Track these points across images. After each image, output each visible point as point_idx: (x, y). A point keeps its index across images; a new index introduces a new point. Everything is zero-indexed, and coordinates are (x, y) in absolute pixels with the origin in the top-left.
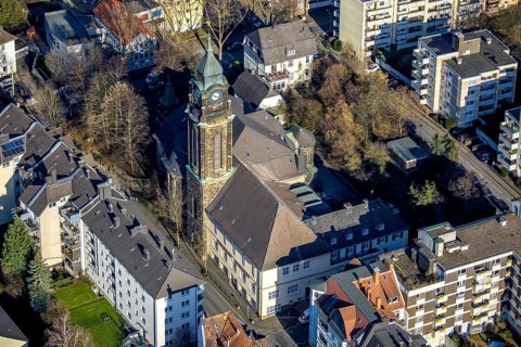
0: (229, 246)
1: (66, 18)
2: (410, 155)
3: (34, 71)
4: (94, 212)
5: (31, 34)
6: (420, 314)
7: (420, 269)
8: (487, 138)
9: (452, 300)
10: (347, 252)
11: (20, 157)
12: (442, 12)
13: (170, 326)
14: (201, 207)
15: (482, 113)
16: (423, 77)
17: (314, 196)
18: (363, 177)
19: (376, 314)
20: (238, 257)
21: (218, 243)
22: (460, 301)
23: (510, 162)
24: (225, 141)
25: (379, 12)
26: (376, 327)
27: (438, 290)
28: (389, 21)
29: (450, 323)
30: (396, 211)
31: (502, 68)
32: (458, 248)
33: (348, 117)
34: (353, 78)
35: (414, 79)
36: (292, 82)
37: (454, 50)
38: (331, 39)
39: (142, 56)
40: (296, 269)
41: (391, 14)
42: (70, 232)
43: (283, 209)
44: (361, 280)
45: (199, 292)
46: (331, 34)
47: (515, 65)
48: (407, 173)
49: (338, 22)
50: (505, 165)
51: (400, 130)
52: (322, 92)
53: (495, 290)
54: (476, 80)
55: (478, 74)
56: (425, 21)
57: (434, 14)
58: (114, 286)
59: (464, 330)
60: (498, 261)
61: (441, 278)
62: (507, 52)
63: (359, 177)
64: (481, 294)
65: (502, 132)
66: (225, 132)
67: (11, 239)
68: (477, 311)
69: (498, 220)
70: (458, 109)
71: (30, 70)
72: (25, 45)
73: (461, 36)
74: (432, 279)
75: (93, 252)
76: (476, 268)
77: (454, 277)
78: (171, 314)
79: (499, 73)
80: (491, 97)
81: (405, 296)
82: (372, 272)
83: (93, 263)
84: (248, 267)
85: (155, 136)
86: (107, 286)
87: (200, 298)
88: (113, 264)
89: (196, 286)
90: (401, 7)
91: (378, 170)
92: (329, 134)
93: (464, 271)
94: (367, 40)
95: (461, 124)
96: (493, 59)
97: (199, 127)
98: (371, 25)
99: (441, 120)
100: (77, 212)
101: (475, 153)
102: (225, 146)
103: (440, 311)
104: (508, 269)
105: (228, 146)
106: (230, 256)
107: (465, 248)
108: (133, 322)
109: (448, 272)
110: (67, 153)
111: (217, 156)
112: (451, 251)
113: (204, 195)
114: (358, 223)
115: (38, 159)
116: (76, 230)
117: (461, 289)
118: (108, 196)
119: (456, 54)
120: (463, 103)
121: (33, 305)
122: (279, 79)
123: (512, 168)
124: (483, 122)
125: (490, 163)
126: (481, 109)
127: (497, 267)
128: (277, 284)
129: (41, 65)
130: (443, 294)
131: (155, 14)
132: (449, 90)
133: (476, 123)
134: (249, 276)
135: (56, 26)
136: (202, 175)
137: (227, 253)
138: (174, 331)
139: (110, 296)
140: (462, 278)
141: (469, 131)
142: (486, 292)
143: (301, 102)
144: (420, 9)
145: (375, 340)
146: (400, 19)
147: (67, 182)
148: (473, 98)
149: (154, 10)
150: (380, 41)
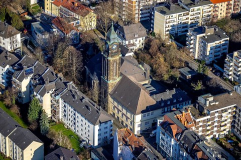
0: (120, 108)
1: (40, 25)
2: (188, 74)
3: (28, 46)
4: (66, 95)
5: (26, 32)
6: (201, 129)
7: (200, 112)
8: (218, 67)
9: (213, 123)
10: (168, 109)
11: (32, 75)
12: (196, 20)
13: (100, 137)
14: (108, 93)
15: (216, 58)
16: (191, 44)
17: (153, 88)
18: (170, 82)
19: (185, 127)
20: (124, 111)
21: (115, 107)
22: (216, 124)
23: (229, 75)
24: (118, 65)
25: (171, 20)
26: (186, 131)
27: (207, 119)
28: (175, 23)
29: (212, 133)
30: (186, 93)
31: (223, 39)
32: (214, 103)
33: (162, 60)
34: (163, 45)
35: (187, 45)
36: (137, 48)
37: (203, 33)
38: (150, 32)
39: (73, 39)
40: (148, 115)
41: (175, 21)
42: (56, 103)
43: (142, 91)
44: (178, 115)
45: (111, 124)
46: (150, 30)
47: (228, 39)
48: (187, 81)
49: (153, 25)
50: (227, 76)
51: (183, 64)
52: (150, 51)
53: (229, 120)
54: (213, 44)
55: (214, 42)
56: (189, 24)
57: (193, 21)
58: (75, 123)
59: (217, 136)
60: (230, 108)
61: (208, 114)
62: (225, 33)
63: (169, 82)
64: (223, 121)
65: (225, 63)
66: (118, 62)
67: (32, 106)
68: (222, 128)
69: (229, 93)
70: (206, 56)
71: (26, 46)
72: (23, 36)
73: (206, 27)
74: (205, 115)
75: (65, 111)
76: (222, 111)
77: (214, 114)
78: (100, 132)
79: (222, 41)
80: (219, 51)
81: (195, 122)
82: (182, 113)
83: (65, 116)
84: (129, 115)
85: (85, 67)
86: (71, 124)
87: (111, 126)
88: (75, 114)
89: (110, 120)
90: (180, 18)
91: (176, 79)
92: (155, 66)
93: (217, 112)
94: (166, 31)
95: (207, 62)
96: (219, 36)
97: (108, 60)
98: (167, 25)
99: (199, 61)
100: (58, 95)
101: (214, 73)
102: (117, 67)
103: (208, 128)
104: (234, 111)
105: (119, 68)
106: (121, 111)
107: (217, 103)
108: (83, 138)
109: (211, 112)
110: (52, 73)
111: (115, 71)
112: (212, 104)
113: (109, 88)
114: (172, 97)
115: (40, 75)
116: (58, 102)
117: (216, 119)
118: (71, 88)
119: (204, 34)
120: (208, 54)
121: (42, 132)
122: (132, 46)
123: (230, 77)
124: (216, 61)
125: (220, 77)
126: (215, 56)
127: (230, 111)
128: (141, 121)
129: (31, 44)
130: (209, 121)
131: (77, 23)
132: (202, 49)
133: (213, 62)
134: (129, 119)
135: (37, 28)
136: (109, 79)
137: (119, 110)
138: (101, 139)
139: (73, 128)
140: (217, 115)
141: (211, 65)
142: (226, 120)
143: (142, 55)
144: (187, 19)
145: (185, 136)
146: (179, 22)
147: (53, 83)
148: (212, 51)
149: (76, 21)
150: (171, 32)
